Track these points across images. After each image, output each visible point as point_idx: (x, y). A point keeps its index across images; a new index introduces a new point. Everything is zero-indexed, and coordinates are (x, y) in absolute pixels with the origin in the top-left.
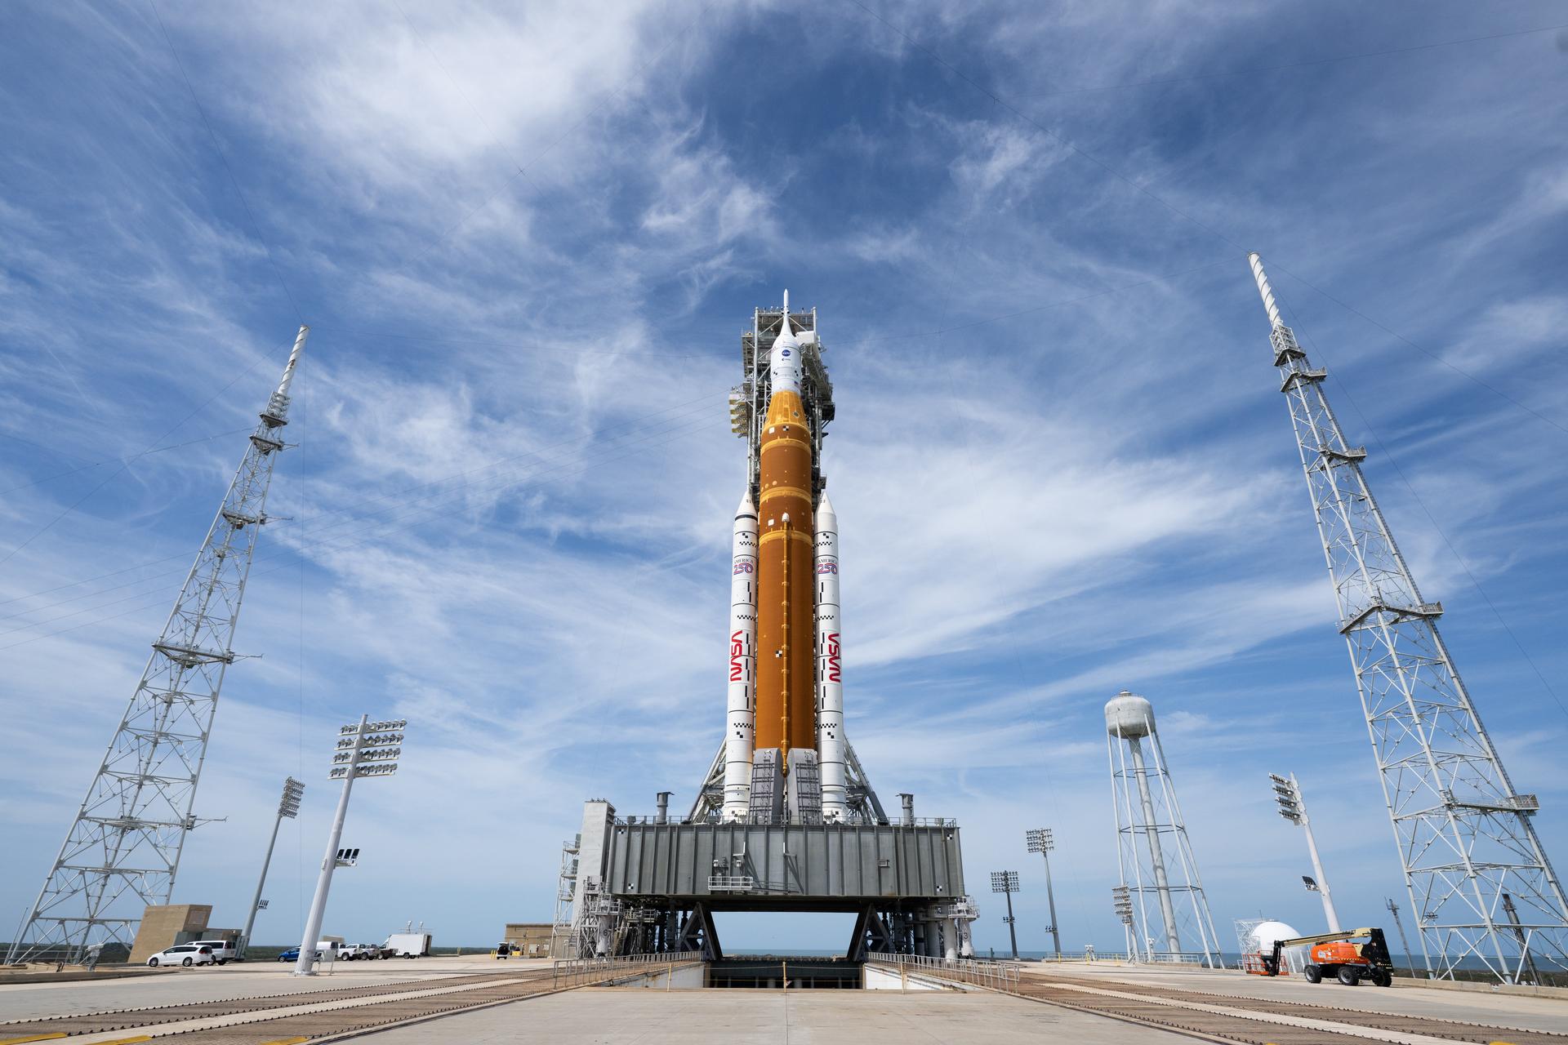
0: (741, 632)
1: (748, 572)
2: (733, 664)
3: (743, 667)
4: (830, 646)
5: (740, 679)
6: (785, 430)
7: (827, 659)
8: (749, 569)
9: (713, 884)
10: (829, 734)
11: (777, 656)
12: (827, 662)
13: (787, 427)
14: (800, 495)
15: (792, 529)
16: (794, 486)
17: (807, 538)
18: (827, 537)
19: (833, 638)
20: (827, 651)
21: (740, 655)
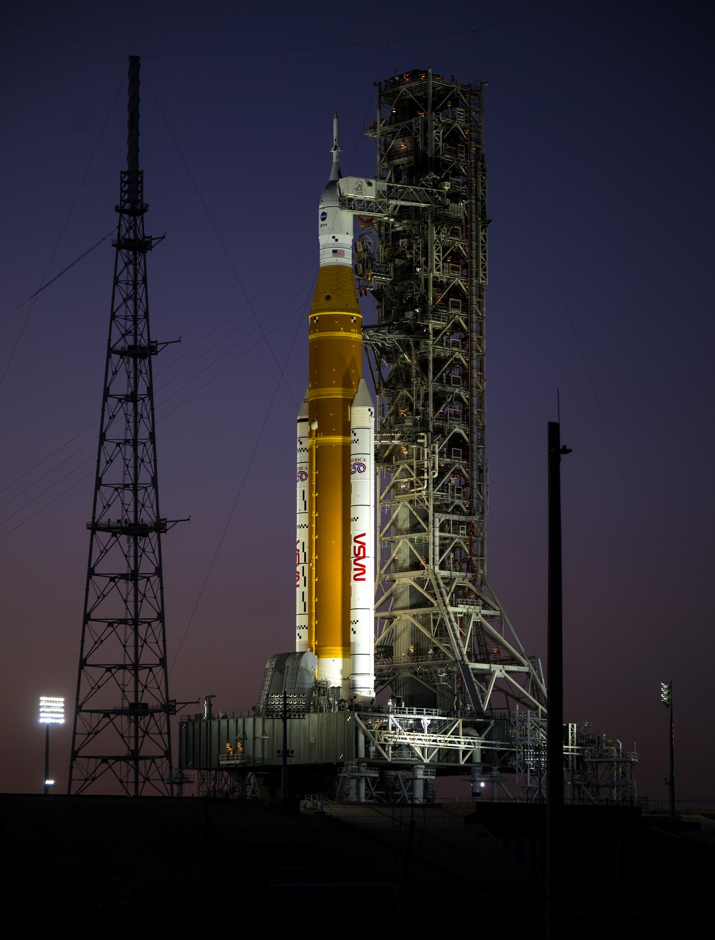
0: (299, 541)
1: (302, 480)
3: (301, 575)
5: (298, 586)
8: (304, 477)
10: (352, 630)
11: (311, 565)
13: (317, 318)
14: (329, 395)
15: (320, 435)
16: (323, 387)
17: (338, 439)
18: (355, 435)
19: (358, 539)
20: (352, 555)
21: (299, 563)
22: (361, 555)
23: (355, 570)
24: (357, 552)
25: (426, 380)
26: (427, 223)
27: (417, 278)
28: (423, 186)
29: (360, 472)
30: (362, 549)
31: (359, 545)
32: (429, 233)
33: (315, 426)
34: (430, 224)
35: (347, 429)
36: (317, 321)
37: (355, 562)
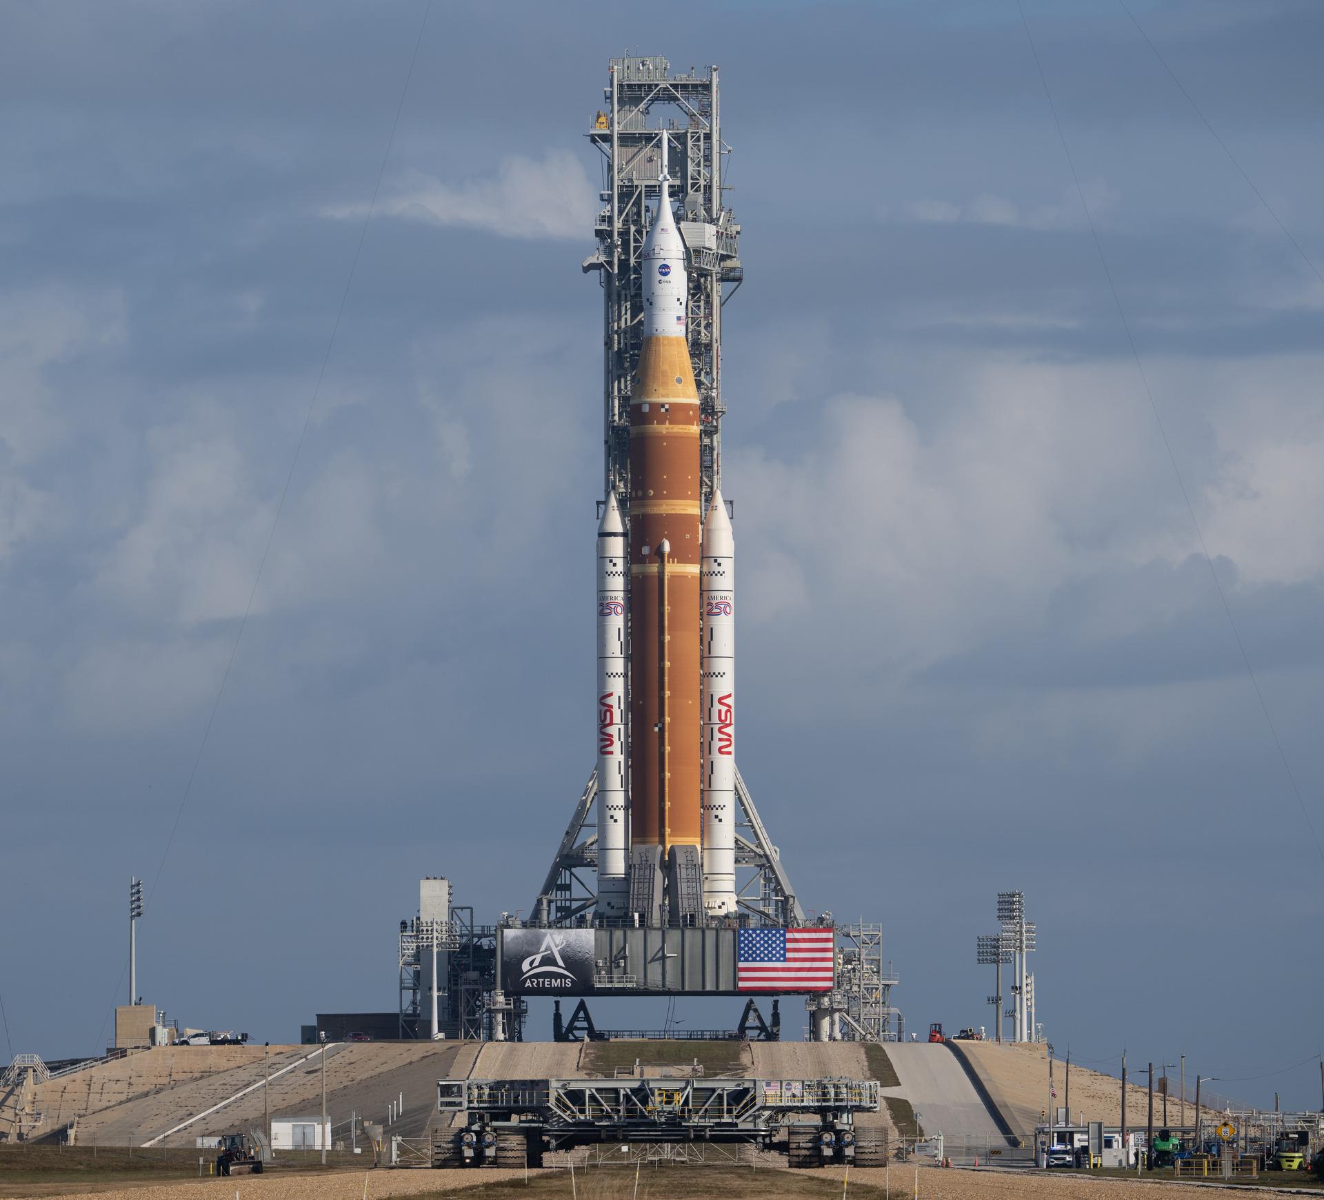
1: (617, 613)
2: (603, 733)
3: (616, 739)
5: (611, 753)
7: (716, 727)
8: (620, 610)
9: (598, 982)
10: (716, 817)
11: (656, 729)
12: (716, 731)
13: (667, 406)
14: (683, 509)
15: (673, 562)
16: (678, 499)
17: (693, 569)
18: (719, 565)
19: (724, 701)
20: (715, 720)
21: (612, 724)
22: (728, 722)
23: (720, 740)
24: (723, 718)
29: (727, 613)
30: (728, 714)
31: (726, 708)
33: (665, 549)
36: (667, 410)
37: (720, 730)
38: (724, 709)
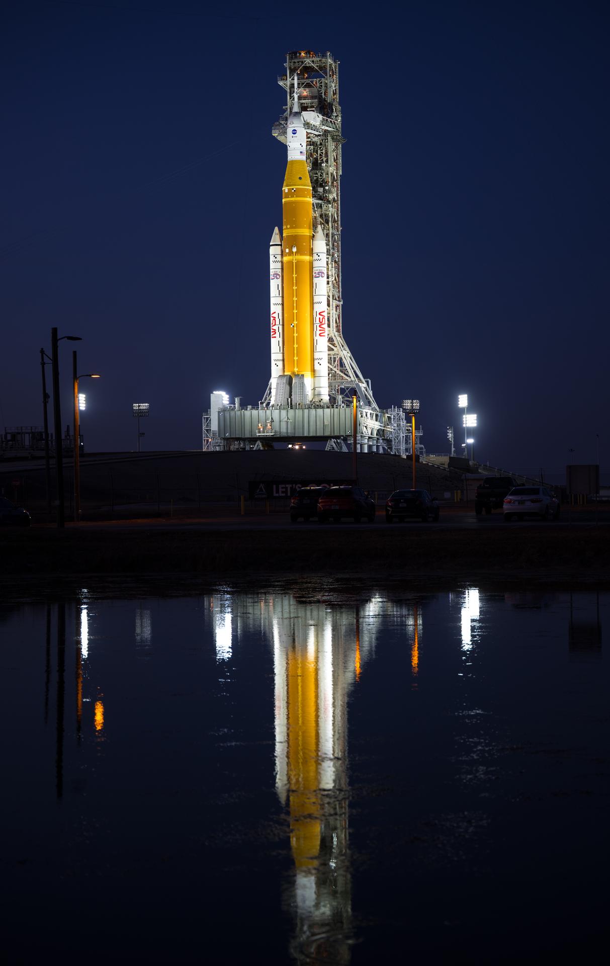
0: (275, 313)
1: (277, 278)
2: (272, 329)
3: (277, 331)
4: (320, 318)
5: (275, 337)
6: (293, 191)
7: (318, 325)
8: (278, 277)
9: (259, 433)
10: (319, 363)
11: (292, 326)
12: (318, 327)
13: (294, 189)
14: (302, 233)
15: (298, 255)
16: (300, 228)
17: (307, 258)
18: (319, 256)
19: (322, 314)
20: (318, 321)
21: (275, 325)
22: (323, 322)
23: (320, 330)
24: (321, 321)
25: (327, 226)
26: (327, 139)
27: (321, 169)
28: (332, 119)
29: (322, 277)
30: (324, 319)
31: (322, 317)
32: (329, 145)
33: (294, 250)
34: (329, 140)
35: (311, 252)
36: (295, 191)
37: (320, 326)
38: (321, 317)
